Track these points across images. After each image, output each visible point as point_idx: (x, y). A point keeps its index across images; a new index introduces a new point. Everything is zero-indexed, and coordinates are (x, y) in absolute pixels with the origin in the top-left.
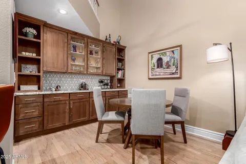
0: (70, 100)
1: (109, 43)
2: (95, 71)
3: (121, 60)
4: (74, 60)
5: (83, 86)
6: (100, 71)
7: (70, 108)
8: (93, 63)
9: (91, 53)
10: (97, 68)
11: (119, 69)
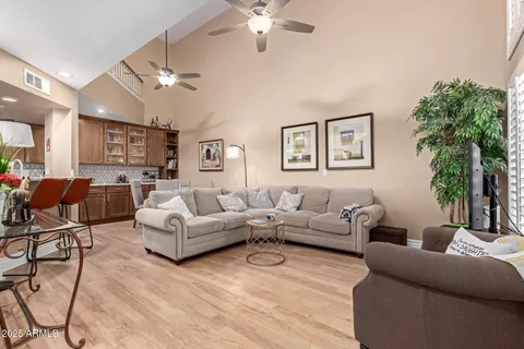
0: (106, 193)
1: (157, 128)
2: (137, 161)
3: (173, 147)
4: (110, 150)
5: (123, 179)
6: (143, 162)
7: (107, 202)
8: (134, 153)
9: (132, 140)
10: (140, 158)
11: (169, 159)
